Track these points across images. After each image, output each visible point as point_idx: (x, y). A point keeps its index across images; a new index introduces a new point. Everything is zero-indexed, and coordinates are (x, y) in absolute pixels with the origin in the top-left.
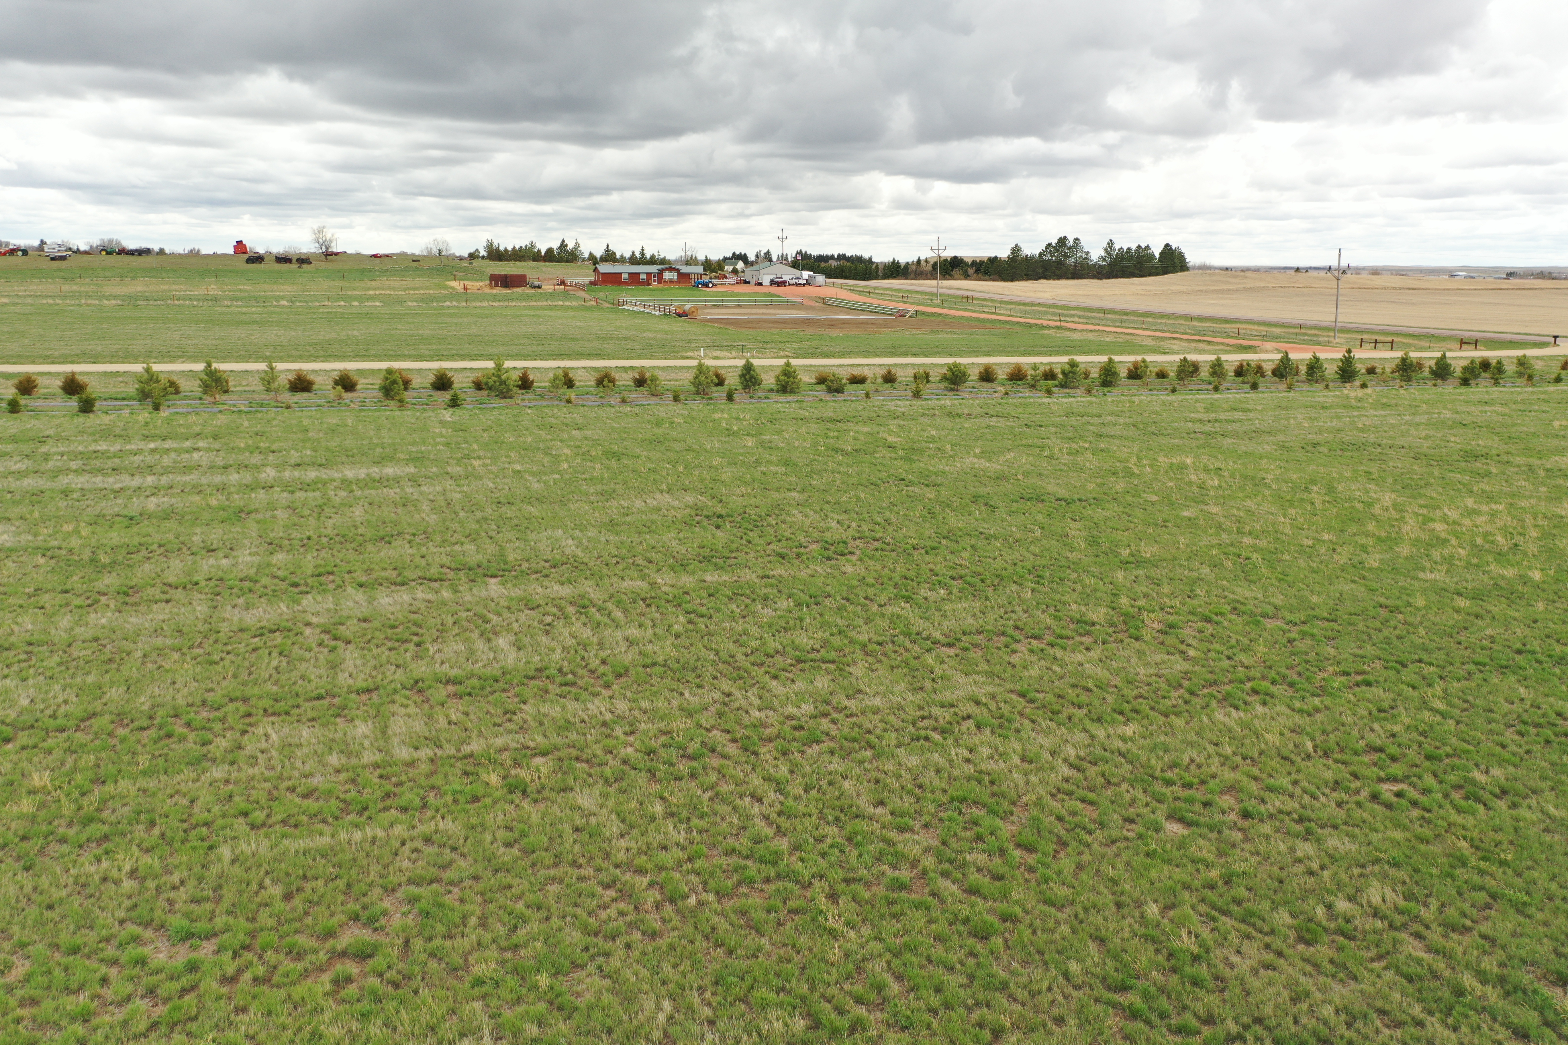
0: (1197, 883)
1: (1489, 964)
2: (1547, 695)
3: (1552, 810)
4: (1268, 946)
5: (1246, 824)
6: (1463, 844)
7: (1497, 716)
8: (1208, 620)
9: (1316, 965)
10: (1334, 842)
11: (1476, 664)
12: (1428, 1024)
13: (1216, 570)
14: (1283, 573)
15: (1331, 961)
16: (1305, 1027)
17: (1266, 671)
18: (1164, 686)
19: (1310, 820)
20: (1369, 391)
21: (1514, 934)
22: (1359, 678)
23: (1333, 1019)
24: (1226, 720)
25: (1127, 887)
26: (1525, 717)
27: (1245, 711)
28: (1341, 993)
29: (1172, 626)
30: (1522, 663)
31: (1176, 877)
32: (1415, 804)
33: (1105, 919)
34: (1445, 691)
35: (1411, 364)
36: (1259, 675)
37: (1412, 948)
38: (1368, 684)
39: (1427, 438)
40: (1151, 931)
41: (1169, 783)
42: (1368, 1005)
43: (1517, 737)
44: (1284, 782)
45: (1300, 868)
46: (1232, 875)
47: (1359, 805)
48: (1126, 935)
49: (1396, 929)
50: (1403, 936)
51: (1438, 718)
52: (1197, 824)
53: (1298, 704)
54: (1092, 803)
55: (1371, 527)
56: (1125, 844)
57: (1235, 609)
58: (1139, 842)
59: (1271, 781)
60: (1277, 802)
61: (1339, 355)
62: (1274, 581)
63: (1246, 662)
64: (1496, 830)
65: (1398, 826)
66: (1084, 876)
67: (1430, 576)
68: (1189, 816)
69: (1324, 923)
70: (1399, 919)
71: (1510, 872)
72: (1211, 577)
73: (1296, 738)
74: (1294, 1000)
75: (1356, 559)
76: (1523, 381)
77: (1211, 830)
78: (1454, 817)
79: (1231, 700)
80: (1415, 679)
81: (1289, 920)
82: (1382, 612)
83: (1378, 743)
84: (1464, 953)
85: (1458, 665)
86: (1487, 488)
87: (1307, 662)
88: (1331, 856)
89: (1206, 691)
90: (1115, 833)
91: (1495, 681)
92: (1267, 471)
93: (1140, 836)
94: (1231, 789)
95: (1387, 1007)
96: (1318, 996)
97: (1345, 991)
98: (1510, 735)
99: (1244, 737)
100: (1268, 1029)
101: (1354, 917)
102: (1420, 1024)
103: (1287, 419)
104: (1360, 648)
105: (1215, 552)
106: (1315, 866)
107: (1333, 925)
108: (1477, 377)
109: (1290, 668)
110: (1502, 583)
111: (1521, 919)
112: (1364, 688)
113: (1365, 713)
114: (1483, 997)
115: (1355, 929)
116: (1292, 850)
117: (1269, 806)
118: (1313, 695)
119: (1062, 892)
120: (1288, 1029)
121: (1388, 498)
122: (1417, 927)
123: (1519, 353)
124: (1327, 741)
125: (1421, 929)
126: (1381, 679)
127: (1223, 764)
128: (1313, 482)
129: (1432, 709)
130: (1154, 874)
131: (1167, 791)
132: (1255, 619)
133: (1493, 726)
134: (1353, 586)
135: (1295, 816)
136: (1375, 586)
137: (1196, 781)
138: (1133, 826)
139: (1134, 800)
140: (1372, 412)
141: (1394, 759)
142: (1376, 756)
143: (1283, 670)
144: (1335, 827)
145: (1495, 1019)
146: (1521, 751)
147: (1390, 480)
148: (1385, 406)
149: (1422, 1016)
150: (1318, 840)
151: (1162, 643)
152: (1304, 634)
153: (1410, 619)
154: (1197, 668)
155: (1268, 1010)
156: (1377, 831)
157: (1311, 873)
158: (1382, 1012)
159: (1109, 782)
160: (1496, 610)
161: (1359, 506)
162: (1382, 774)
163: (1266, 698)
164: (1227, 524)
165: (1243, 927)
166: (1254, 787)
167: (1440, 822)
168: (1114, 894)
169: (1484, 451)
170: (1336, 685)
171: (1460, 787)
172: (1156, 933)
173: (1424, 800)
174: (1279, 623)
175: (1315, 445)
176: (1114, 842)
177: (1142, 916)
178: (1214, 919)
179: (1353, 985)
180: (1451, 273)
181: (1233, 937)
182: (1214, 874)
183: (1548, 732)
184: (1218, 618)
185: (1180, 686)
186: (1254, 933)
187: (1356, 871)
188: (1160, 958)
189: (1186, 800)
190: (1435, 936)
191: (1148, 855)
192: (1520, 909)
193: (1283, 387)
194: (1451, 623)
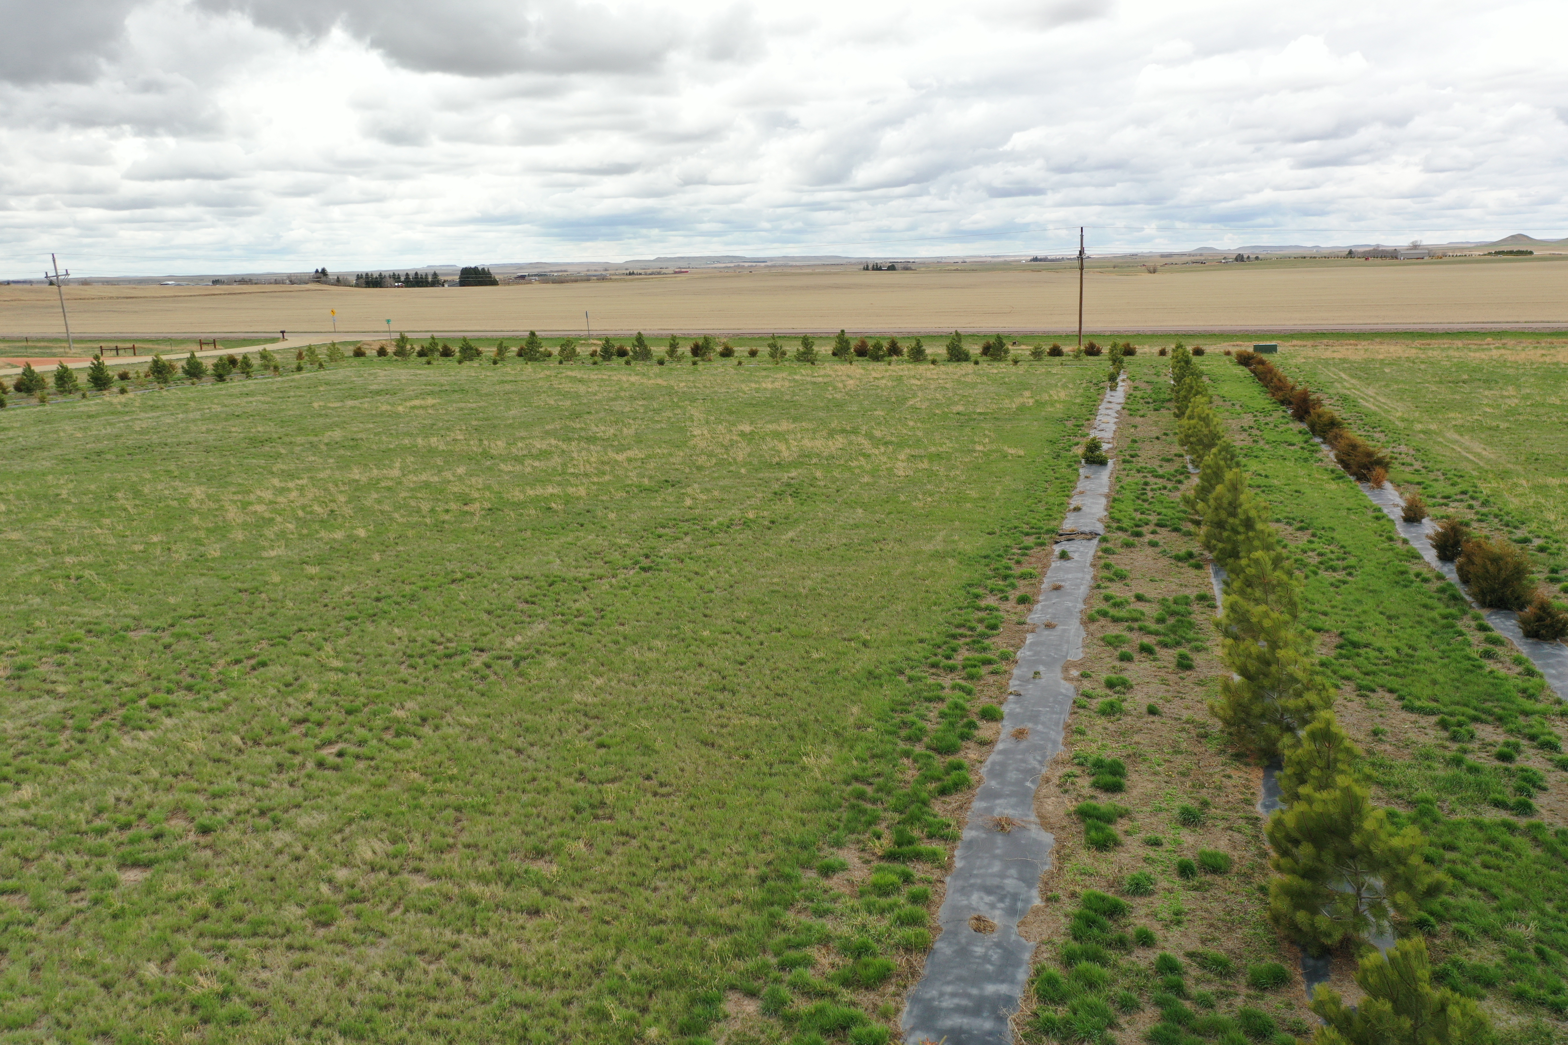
0: (186, 920)
1: (483, 866)
2: (416, 629)
3: (467, 720)
4: (290, 947)
5: (209, 839)
6: (415, 775)
7: (387, 658)
8: (63, 650)
9: (344, 942)
10: (304, 821)
11: (349, 619)
12: (462, 942)
13: (48, 598)
14: (126, 583)
15: (355, 930)
16: (362, 1004)
17: (156, 683)
18: (44, 733)
19: (273, 809)
20: (131, 395)
21: (488, 834)
22: (253, 662)
23: (384, 982)
24: (136, 744)
25: (108, 961)
26: (409, 652)
27: (154, 729)
28: (377, 955)
29: (23, 668)
30: (386, 608)
31: (161, 925)
32: (358, 757)
33: (99, 1008)
34: (335, 649)
35: (164, 365)
36: (149, 689)
37: (418, 883)
38: (264, 664)
39: (209, 431)
40: (159, 994)
41: (102, 832)
42: (407, 953)
43: (411, 671)
44: (229, 783)
45: (284, 859)
46: (220, 895)
47: (310, 777)
48: (132, 1012)
49: (397, 874)
50: (405, 876)
51: (341, 675)
52: (157, 861)
53: (205, 705)
54: (14, 891)
55: (196, 520)
56: (81, 917)
57: (90, 631)
58: (98, 908)
59: (215, 788)
60: (230, 807)
61: (87, 364)
62: (119, 593)
63: (129, 680)
64: (435, 753)
65: (353, 782)
66: (46, 975)
67: (273, 553)
68: (144, 856)
69: (333, 898)
70: (395, 864)
71: (460, 783)
72: (46, 605)
73: (220, 737)
74: (341, 983)
75: (195, 555)
76: (270, 373)
77: (174, 859)
78: (397, 756)
79: (133, 723)
80: (303, 647)
81: (299, 912)
82: (243, 595)
83: (299, 714)
84: (460, 866)
85: (334, 625)
86: (284, 467)
87: (195, 661)
88: (308, 835)
89: (97, 723)
90: (63, 911)
91: (371, 629)
92: (58, 486)
93: (96, 902)
94: (177, 810)
95: (424, 946)
96: (360, 968)
97: (380, 951)
98: (404, 672)
99: (166, 754)
100: (329, 1025)
101: (357, 880)
102: (455, 946)
103: (56, 432)
104: (239, 634)
105: (37, 578)
106: (298, 849)
107: (341, 897)
108: (229, 372)
109: (179, 673)
110: (335, 545)
111: (488, 818)
112: (262, 669)
113: (274, 692)
114: (493, 896)
115: (362, 891)
116: (268, 844)
117: (225, 812)
118: (215, 692)
119: (26, 1006)
120: (349, 1014)
121: (199, 492)
122: (413, 864)
123: (260, 348)
124: (252, 729)
125: (416, 863)
126: (274, 657)
127: (155, 790)
128: (114, 489)
129: (331, 669)
130: (132, 933)
131: (105, 840)
132: (118, 635)
133: (388, 667)
134: (204, 579)
135: (255, 811)
136: (227, 573)
137: (133, 818)
138: (82, 894)
139: (68, 867)
140: (143, 415)
141: (320, 724)
142: (303, 728)
143: (173, 677)
144: (298, 806)
145: (509, 910)
146: (421, 680)
147: (192, 475)
148: (153, 408)
149: (455, 937)
150: (289, 825)
151: (19, 689)
152: (178, 637)
153: (272, 596)
154: (76, 703)
155: (321, 1006)
156: (338, 794)
157: (297, 859)
158: (421, 953)
159: (27, 860)
160: (342, 569)
161: (175, 504)
162: (317, 741)
163: (170, 710)
164: (38, 548)
165: (257, 941)
166: (200, 800)
167: (387, 765)
168: (94, 977)
169: (266, 436)
170: (235, 674)
171: (387, 728)
172: (167, 993)
173: (364, 751)
174: (145, 632)
175: (99, 454)
176: (66, 921)
177: (141, 984)
178: (221, 948)
179: (384, 942)
180: (160, 282)
181: (253, 956)
182: (203, 902)
183: (432, 659)
184: (75, 645)
185: (64, 727)
186: (270, 942)
187: (338, 838)
188: (184, 1017)
189: (132, 842)
190: (430, 864)
191: (115, 917)
192: (483, 810)
193: (34, 401)
194: (310, 589)
